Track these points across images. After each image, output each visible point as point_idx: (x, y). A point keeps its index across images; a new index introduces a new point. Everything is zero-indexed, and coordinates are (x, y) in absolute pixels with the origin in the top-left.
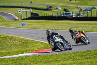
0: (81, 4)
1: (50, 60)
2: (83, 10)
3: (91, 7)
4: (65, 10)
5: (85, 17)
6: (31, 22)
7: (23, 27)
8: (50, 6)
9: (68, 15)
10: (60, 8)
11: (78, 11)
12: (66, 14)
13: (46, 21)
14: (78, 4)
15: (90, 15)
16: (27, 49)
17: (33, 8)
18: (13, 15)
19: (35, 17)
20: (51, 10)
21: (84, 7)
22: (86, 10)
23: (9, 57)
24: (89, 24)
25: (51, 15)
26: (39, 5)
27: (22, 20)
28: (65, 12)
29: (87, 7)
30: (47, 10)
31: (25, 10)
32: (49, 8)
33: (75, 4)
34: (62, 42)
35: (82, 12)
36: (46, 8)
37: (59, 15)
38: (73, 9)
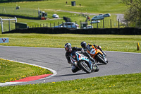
0: (88, 10)
1: (43, 91)
2: (91, 19)
3: (103, 14)
4: (65, 19)
5: (95, 29)
6: (16, 37)
7: (4, 43)
8: (43, 14)
9: (69, 26)
10: (57, 16)
11: (83, 19)
12: (66, 24)
13: (38, 34)
14: (84, 10)
15: (101, 26)
16: (10, 75)
17: (18, 17)
19: (21, 29)
20: (45, 19)
21: (92, 15)
22: (95, 19)
24: (99, 39)
25: (45, 26)
26: (28, 11)
27: (3, 33)
28: (64, 22)
29: (97, 14)
30: (39, 18)
32: (42, 17)
33: (79, 10)
34: (88, 60)
35: (89, 22)
36: (37, 15)
37: (57, 26)
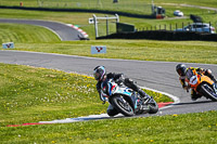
1: (159, 128)
4: (193, 18)
6: (117, 44)
7: (99, 54)
8: (160, 10)
9: (199, 29)
10: (181, 14)
12: (194, 26)
13: (151, 41)
17: (120, 14)
18: (76, 27)
19: (125, 33)
20: (162, 17)
23: (68, 120)
25: (162, 28)
26: (136, 6)
27: (97, 39)
28: (192, 23)
30: (153, 17)
31: (102, 17)
32: (158, 14)
36: (150, 12)
37: (180, 29)
38: (211, 16)
